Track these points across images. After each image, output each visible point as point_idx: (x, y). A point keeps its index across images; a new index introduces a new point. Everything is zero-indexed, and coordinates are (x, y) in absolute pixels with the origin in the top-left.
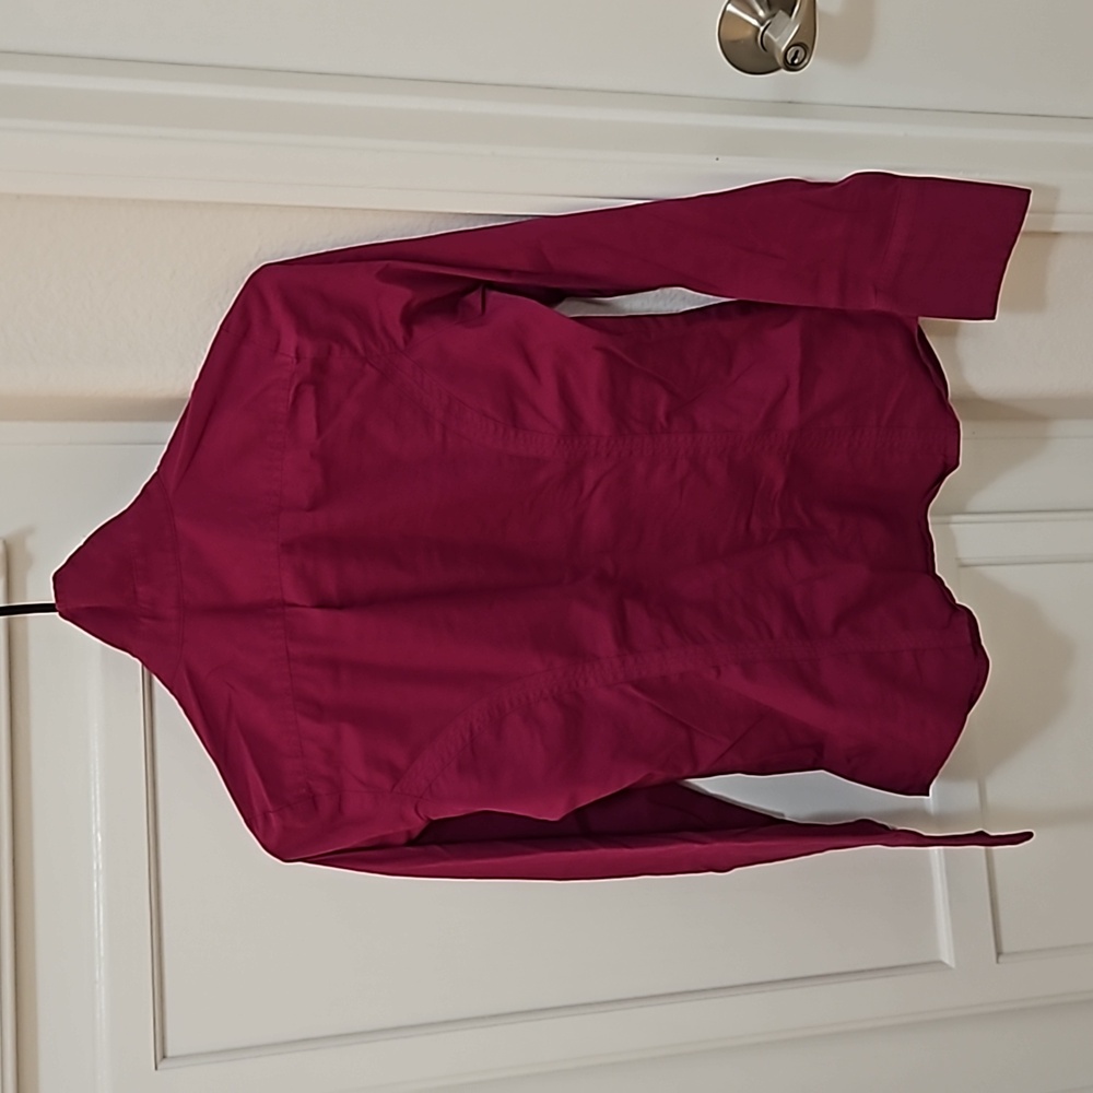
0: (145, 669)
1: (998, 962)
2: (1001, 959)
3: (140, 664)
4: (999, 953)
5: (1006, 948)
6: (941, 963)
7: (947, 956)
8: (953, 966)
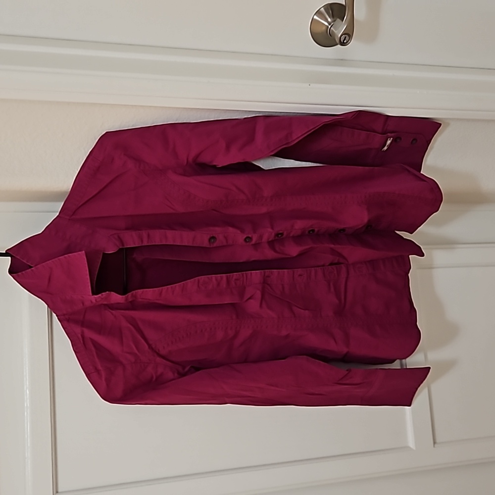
0: (49, 309)
1: (434, 446)
2: (436, 445)
3: (46, 306)
4: (435, 443)
5: (438, 440)
6: (409, 447)
7: (411, 443)
8: (414, 448)
